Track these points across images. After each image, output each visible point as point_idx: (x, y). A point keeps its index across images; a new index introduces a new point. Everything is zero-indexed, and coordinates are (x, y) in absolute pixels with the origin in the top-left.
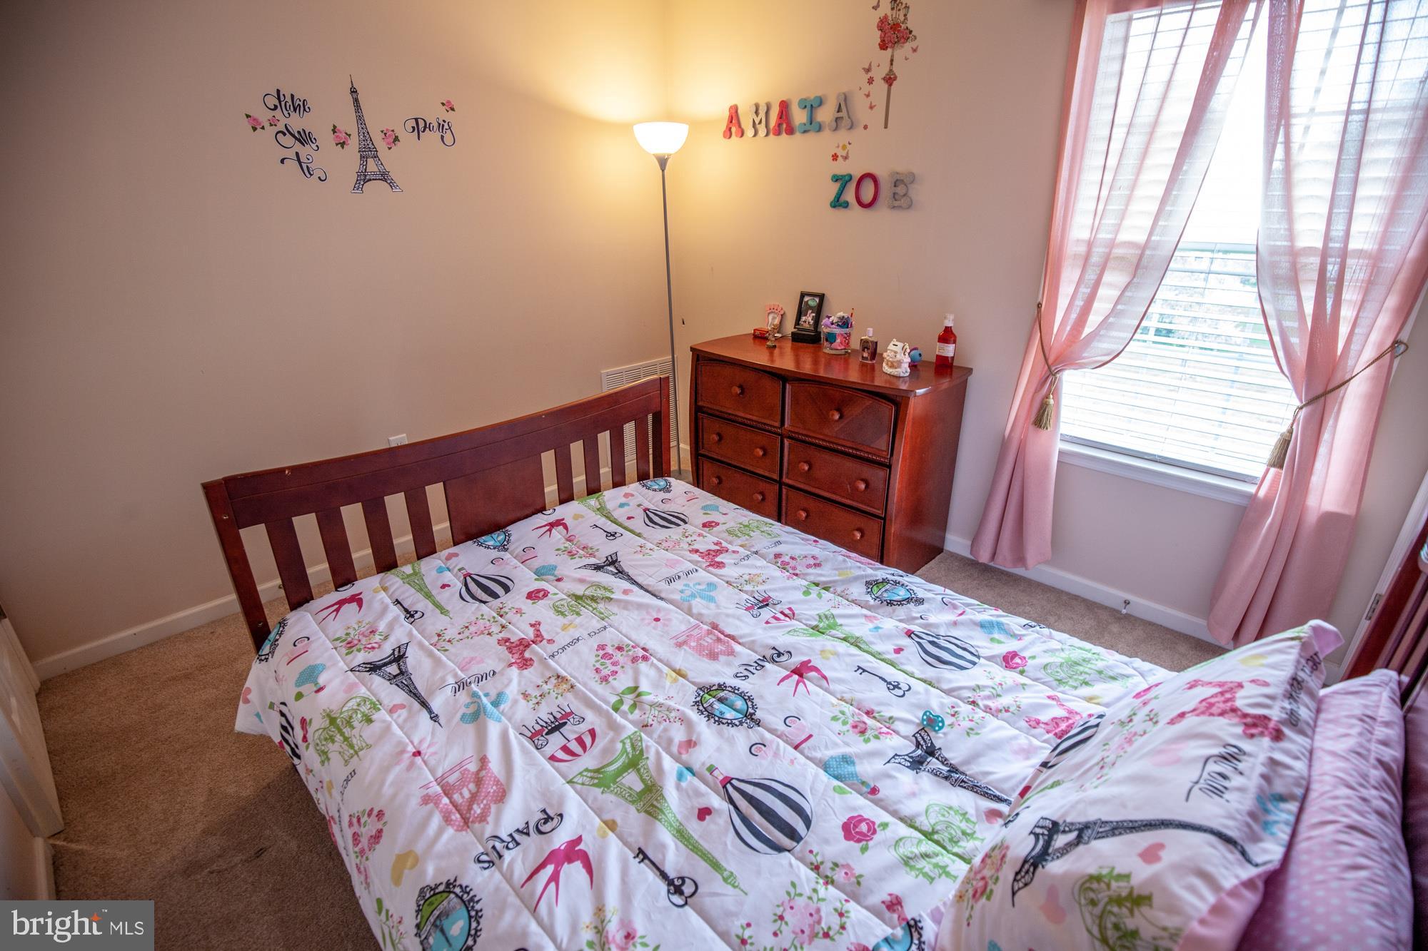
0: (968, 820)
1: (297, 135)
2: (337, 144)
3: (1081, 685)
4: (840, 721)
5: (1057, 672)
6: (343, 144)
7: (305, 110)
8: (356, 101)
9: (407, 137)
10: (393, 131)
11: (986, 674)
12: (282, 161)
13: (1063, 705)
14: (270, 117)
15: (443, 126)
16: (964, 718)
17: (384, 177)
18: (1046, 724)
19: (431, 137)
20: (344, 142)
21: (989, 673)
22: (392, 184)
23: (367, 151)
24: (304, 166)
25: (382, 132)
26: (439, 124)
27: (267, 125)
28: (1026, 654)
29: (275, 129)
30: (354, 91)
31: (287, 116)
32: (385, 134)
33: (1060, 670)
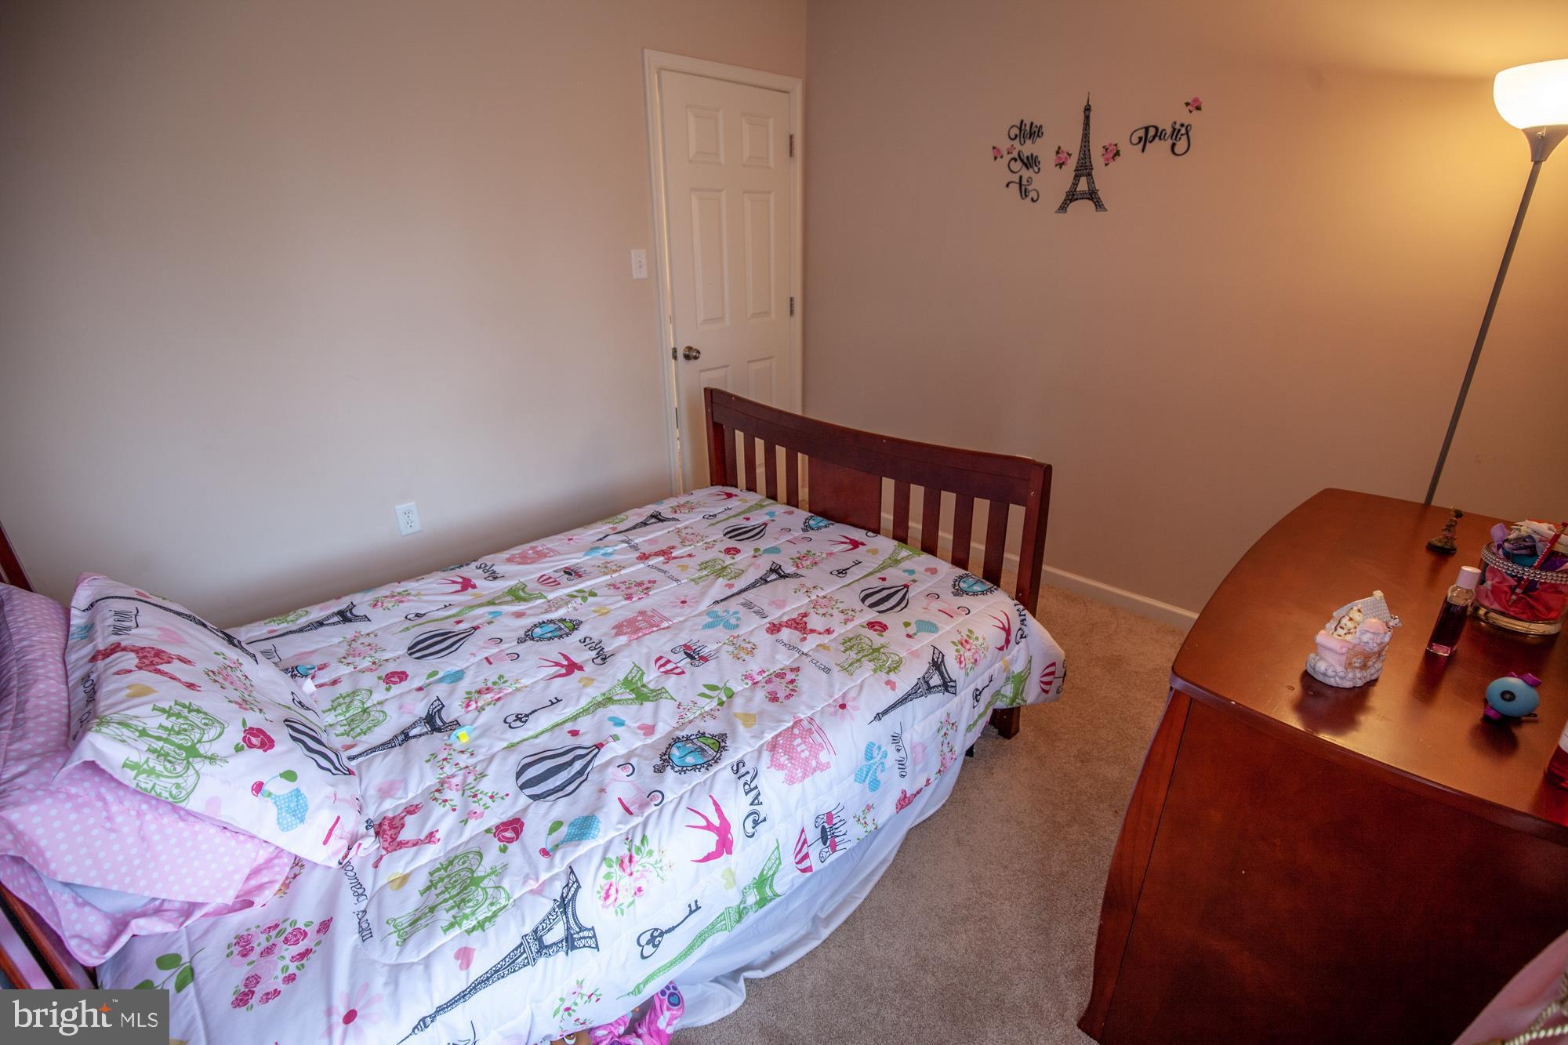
0: (359, 734)
1: (1025, 160)
2: (1056, 165)
3: (431, 881)
4: (497, 680)
5: (464, 863)
6: (1061, 165)
7: (1038, 136)
8: (1087, 118)
9: (1130, 152)
10: (1116, 145)
11: (502, 794)
12: (1007, 186)
13: (414, 845)
14: (1009, 146)
15: (1179, 130)
16: (451, 755)
17: (1092, 195)
18: (403, 818)
19: (1161, 147)
20: (1063, 163)
21: (502, 798)
22: (1099, 205)
23: (1084, 169)
24: (1023, 188)
25: (1104, 147)
26: (1174, 129)
27: (1005, 153)
28: (514, 847)
29: (1011, 156)
30: (1088, 109)
31: (1022, 142)
32: (1107, 149)
33: (465, 865)
